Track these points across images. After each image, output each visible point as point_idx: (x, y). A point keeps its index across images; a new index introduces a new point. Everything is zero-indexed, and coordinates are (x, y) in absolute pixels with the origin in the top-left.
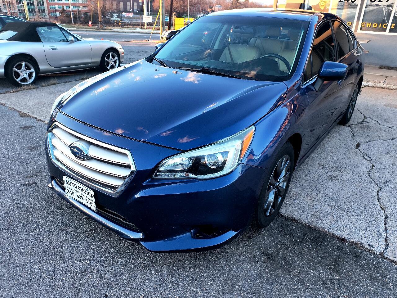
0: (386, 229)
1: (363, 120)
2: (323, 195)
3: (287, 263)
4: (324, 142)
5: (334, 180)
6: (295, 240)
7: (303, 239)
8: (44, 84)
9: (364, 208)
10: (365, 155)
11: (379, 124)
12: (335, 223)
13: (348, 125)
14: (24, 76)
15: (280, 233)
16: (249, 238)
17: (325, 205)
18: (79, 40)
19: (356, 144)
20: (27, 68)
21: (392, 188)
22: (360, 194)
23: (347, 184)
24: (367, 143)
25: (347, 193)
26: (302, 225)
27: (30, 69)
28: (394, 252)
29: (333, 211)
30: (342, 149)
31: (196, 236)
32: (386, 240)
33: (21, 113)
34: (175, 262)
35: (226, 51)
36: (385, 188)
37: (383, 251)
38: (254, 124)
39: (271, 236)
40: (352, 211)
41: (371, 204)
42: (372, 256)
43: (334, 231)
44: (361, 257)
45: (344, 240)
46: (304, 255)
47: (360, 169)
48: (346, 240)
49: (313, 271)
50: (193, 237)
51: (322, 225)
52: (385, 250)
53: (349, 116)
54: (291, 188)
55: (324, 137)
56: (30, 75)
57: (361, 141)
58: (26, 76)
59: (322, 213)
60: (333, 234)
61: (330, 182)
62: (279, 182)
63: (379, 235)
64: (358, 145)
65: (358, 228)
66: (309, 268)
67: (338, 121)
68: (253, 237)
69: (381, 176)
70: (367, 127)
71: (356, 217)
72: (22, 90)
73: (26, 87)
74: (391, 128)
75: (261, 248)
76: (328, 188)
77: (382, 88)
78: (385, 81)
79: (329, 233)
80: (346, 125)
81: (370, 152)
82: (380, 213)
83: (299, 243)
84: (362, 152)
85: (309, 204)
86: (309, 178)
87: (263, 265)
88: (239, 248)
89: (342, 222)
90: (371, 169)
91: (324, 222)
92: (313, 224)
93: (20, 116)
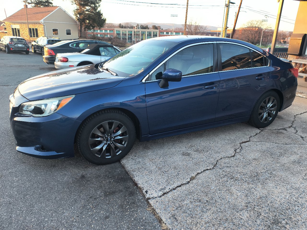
0: (174, 189)
1: (284, 128)
2: (163, 161)
3: (86, 183)
5: (186, 155)
7: (114, 177)
10: (239, 149)
11: (296, 133)
12: (144, 175)
13: (262, 129)
15: (106, 170)
16: (86, 167)
17: (154, 166)
19: (244, 141)
21: (224, 171)
23: (191, 160)
24: (257, 142)
25: (181, 164)
26: (125, 171)
28: (159, 201)
29: (154, 169)
31: (37, 149)
32: (164, 194)
36: (218, 169)
37: (152, 198)
38: (75, 94)
44: (133, 195)
45: (136, 184)
46: (102, 183)
47: (219, 155)
50: (35, 149)
51: (135, 173)
52: (155, 198)
59: (145, 168)
60: (134, 180)
61: (180, 156)
62: (113, 138)
63: (163, 189)
65: (154, 181)
66: (94, 189)
68: (89, 167)
69: (228, 162)
74: (303, 137)
75: (84, 173)
76: (173, 158)
81: (247, 148)
82: (185, 179)
83: (108, 178)
84: (240, 146)
85: (146, 162)
87: (73, 180)
90: (228, 157)
91: (139, 173)
92: (131, 172)
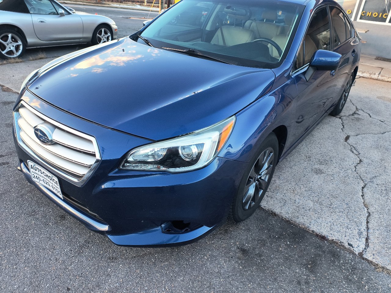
0: (368, 228)
1: (355, 112)
2: (307, 189)
3: (262, 260)
4: (313, 133)
5: (320, 173)
6: (273, 236)
7: (281, 235)
8: (31, 58)
9: (347, 204)
10: (353, 149)
11: (371, 117)
12: (316, 219)
13: (339, 117)
14: (10, 48)
15: (258, 227)
16: (226, 231)
17: (308, 200)
18: (70, 14)
19: (345, 137)
20: (13, 40)
21: (377, 184)
22: (345, 190)
23: (332, 178)
24: (357, 136)
25: (331, 188)
26: (282, 220)
27: (17, 42)
28: (374, 252)
29: (315, 206)
30: (330, 141)
32: (367, 239)
33: (4, 87)
34: (145, 254)
35: (219, 33)
36: (371, 184)
37: (363, 251)
38: (235, 114)
39: (249, 230)
40: (334, 207)
41: (355, 201)
42: (351, 256)
43: (314, 228)
44: (339, 257)
45: (323, 238)
46: (281, 252)
47: (347, 163)
48: (326, 237)
49: (288, 270)
50: (163, 232)
51: (302, 221)
52: (365, 250)
53: (340, 108)
54: (275, 180)
55: (314, 128)
56: (17, 48)
57: (350, 133)
58: (13, 49)
59: (303, 208)
60: (313, 231)
61: (315, 176)
62: (260, 175)
63: (360, 234)
64: (347, 138)
65: (339, 225)
66: (284, 267)
67: (329, 112)
68: (230, 230)
69: (367, 171)
70: (358, 119)
71: (338, 214)
72: (8, 63)
73: (13, 60)
74: (382, 122)
75: (238, 243)
76: (313, 181)
77: (377, 80)
78: (380, 73)
79: (309, 230)
80: (337, 116)
81: (358, 146)
82: (363, 210)
83: (277, 239)
84: (350, 145)
85: (292, 197)
86: (294, 171)
87: (237, 262)
88: (214, 242)
89: (324, 219)
90: (358, 164)
91: (305, 218)
92: (293, 219)
93: (3, 91)
